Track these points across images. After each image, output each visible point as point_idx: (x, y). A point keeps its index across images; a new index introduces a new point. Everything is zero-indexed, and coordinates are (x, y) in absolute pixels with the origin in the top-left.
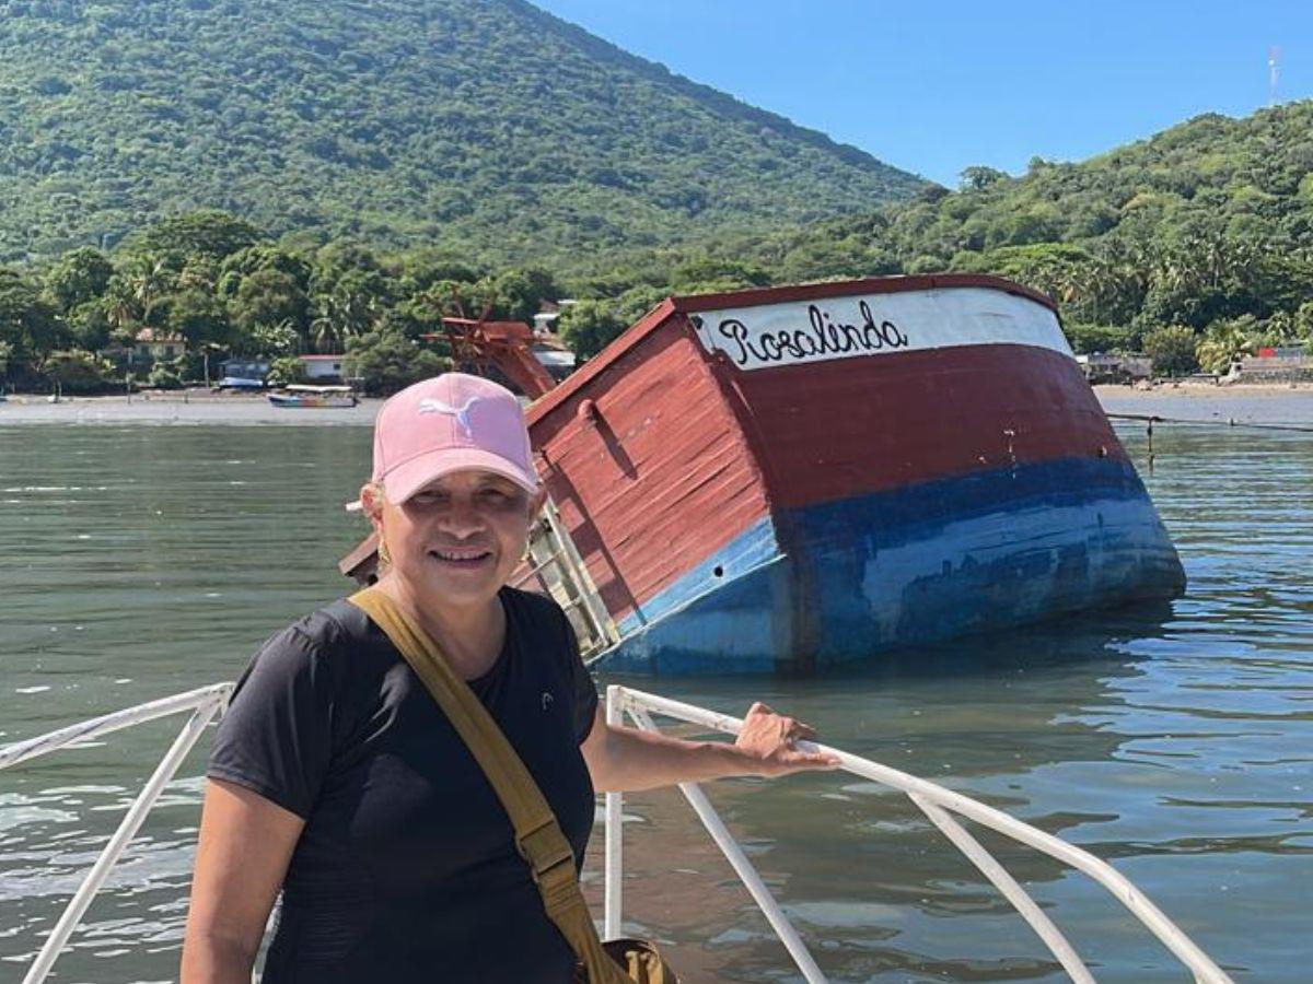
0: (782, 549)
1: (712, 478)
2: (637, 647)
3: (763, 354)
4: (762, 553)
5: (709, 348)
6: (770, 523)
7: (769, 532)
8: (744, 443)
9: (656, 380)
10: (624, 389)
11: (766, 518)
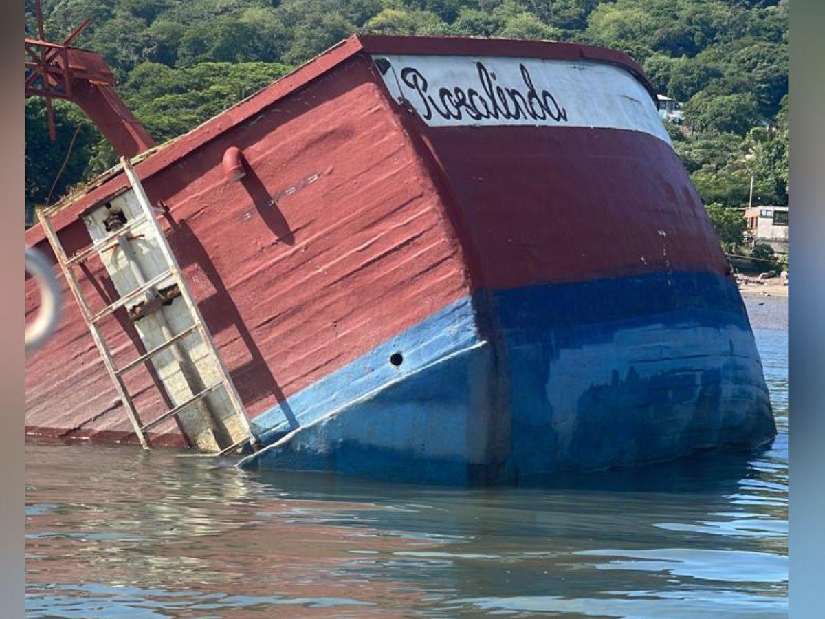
0: (482, 334)
1: (395, 249)
2: (313, 439)
3: (445, 112)
4: (456, 338)
5: (395, 95)
6: (469, 304)
7: (466, 316)
8: (441, 209)
9: (331, 128)
10: (284, 138)
11: (464, 298)
